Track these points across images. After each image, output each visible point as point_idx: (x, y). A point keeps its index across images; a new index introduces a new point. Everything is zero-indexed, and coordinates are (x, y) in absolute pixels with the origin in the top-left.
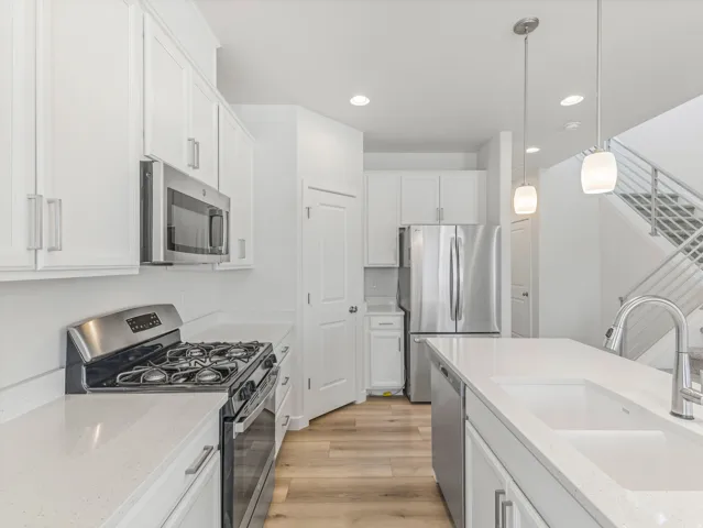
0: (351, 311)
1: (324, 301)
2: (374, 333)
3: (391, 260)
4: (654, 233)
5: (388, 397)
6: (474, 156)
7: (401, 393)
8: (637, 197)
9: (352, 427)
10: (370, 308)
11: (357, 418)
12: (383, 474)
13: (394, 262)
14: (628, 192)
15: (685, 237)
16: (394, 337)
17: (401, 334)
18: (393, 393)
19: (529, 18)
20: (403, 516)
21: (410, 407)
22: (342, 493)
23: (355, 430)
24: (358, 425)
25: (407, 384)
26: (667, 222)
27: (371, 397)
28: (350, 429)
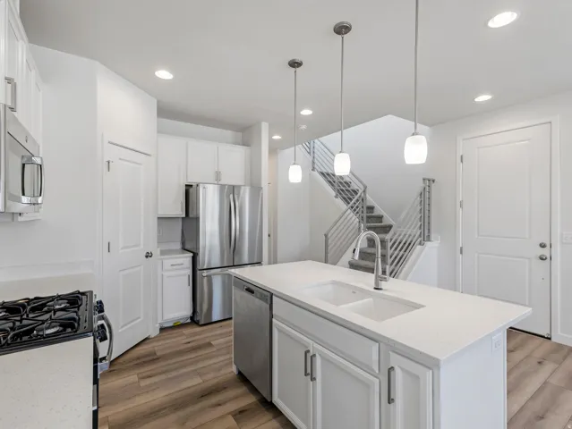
0: (147, 257)
1: (122, 249)
2: (166, 274)
3: (179, 211)
4: (336, 197)
5: (178, 326)
6: (240, 134)
7: (189, 321)
8: (328, 174)
9: (155, 357)
10: (163, 253)
11: (156, 348)
12: (194, 383)
13: (181, 213)
14: (324, 171)
15: (351, 200)
16: (185, 275)
17: (189, 272)
18: (182, 321)
19: (298, 59)
20: (220, 405)
21: (198, 329)
22: (165, 408)
23: (158, 359)
24: (159, 354)
25: (194, 311)
26: (342, 190)
27: (162, 329)
28: (152, 359)
